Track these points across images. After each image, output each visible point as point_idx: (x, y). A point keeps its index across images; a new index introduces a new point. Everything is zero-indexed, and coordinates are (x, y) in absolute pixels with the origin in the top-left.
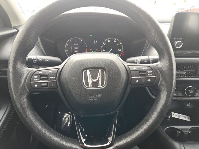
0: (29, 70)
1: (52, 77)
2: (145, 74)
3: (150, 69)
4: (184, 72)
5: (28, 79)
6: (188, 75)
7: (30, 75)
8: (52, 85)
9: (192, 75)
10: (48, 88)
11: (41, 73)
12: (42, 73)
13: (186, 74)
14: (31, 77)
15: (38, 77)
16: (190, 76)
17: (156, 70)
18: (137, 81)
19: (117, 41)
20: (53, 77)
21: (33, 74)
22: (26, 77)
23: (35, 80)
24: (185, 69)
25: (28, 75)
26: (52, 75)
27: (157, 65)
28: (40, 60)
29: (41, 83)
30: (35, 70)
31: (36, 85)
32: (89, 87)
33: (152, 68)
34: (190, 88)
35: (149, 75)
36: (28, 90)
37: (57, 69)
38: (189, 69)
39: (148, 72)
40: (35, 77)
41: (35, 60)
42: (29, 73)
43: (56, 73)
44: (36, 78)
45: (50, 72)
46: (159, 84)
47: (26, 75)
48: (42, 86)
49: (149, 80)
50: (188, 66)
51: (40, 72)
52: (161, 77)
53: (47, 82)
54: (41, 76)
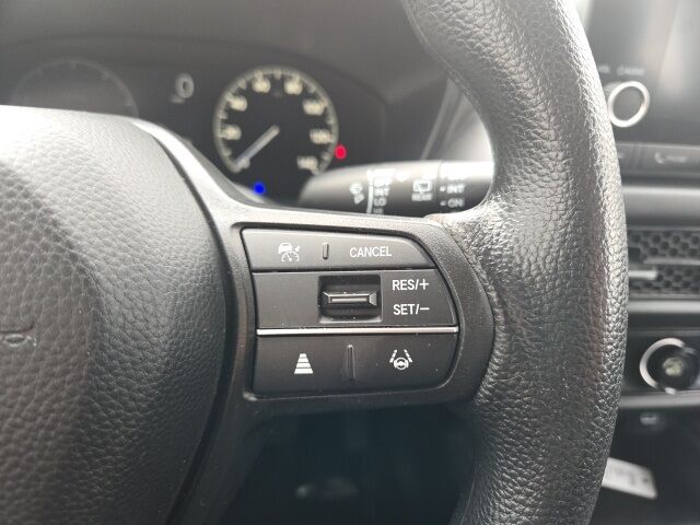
2: (372, 301)
3: (417, 257)
4: (649, 268)
6: (668, 285)
9: (686, 285)
13: (659, 278)
16: (677, 290)
17: (463, 273)
18: (303, 367)
24: (654, 253)
27: (474, 228)
33: (435, 252)
34: (670, 351)
35: (400, 310)
38: (674, 253)
39: (398, 285)
46: (484, 391)
49: (401, 354)
50: (688, 234)
52: (501, 335)
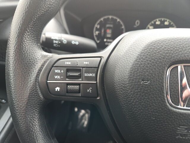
0: (45, 56)
1: (89, 73)
5: (43, 74)
7: (47, 66)
8: (88, 91)
10: (80, 95)
11: (68, 63)
12: (70, 63)
14: (48, 70)
15: (62, 71)
19: (170, 23)
20: (91, 75)
21: (53, 65)
22: (40, 70)
23: (56, 77)
25: (43, 65)
26: (89, 69)
28: (65, 42)
29: (68, 84)
30: (56, 56)
31: (58, 89)
32: (179, 107)
36: (41, 96)
37: (100, 59)
40: (56, 71)
41: (56, 40)
42: (45, 62)
43: (97, 66)
44: (57, 74)
45: (87, 63)
47: (39, 67)
48: (68, 91)
51: (67, 61)
53: (79, 84)
54: (69, 69)
